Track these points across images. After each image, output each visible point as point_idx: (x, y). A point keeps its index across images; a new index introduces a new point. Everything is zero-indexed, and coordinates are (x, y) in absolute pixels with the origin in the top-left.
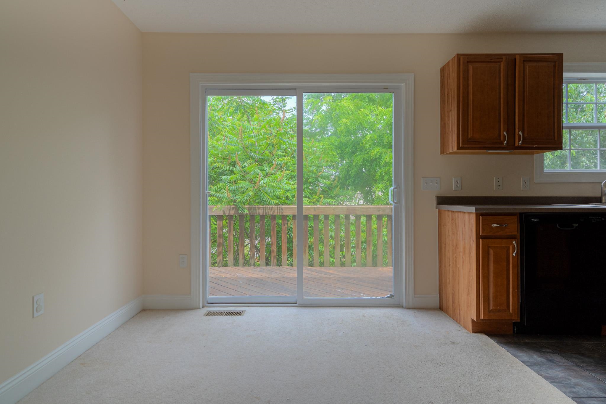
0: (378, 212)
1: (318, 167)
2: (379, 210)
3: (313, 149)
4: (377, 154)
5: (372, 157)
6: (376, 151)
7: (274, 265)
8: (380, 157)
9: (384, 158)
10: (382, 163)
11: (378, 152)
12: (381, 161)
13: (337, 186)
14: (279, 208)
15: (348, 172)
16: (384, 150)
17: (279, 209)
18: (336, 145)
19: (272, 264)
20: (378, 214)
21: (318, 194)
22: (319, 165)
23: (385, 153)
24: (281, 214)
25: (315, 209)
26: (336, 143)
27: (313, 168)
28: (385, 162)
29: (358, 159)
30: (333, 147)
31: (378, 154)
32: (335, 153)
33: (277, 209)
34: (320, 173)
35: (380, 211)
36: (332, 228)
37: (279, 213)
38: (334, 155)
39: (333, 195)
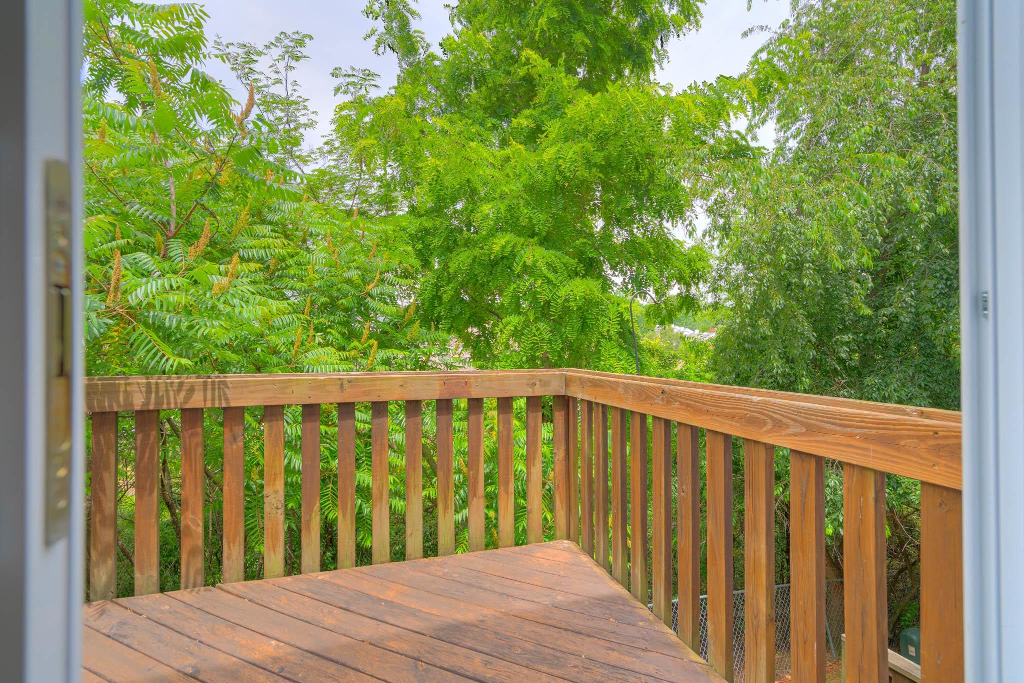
0: (531, 390)
1: (365, 270)
2: (534, 384)
3: (357, 232)
4: (504, 247)
5: (493, 255)
6: (501, 243)
7: (191, 581)
8: (513, 255)
9: (522, 257)
10: (518, 269)
11: (508, 243)
12: (515, 264)
13: (412, 322)
14: (213, 383)
15: (438, 289)
16: (522, 240)
17: (213, 389)
18: (413, 232)
19: (183, 580)
20: (531, 395)
21: (364, 337)
22: (368, 267)
23: (524, 247)
24: (220, 403)
25: (342, 384)
26: (412, 230)
27: (354, 275)
28: (525, 265)
29: (461, 260)
30: (406, 237)
31: (509, 249)
32: (410, 249)
33: (205, 390)
34: (370, 287)
35: (536, 387)
36: (399, 424)
37: (213, 399)
38: (407, 253)
39: (403, 342)
